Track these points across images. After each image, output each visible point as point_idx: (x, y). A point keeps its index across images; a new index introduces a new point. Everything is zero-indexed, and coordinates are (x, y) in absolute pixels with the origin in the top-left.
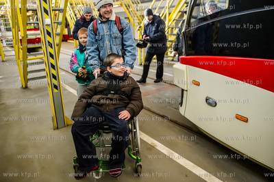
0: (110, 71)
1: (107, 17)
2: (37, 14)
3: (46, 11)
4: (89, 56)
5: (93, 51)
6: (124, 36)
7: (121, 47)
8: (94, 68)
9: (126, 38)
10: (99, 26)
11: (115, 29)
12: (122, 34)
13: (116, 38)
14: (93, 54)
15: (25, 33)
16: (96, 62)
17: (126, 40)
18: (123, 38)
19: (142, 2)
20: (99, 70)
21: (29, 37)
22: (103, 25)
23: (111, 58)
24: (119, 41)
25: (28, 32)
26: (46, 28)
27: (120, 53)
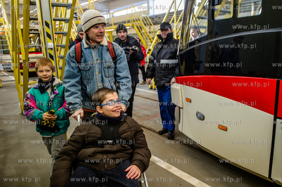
0: (101, 112)
1: (98, 40)
2: (39, 36)
3: (49, 36)
4: (68, 91)
5: (73, 85)
6: (118, 66)
7: (114, 80)
8: (75, 109)
9: (120, 68)
10: (86, 52)
11: (108, 57)
12: (115, 63)
13: (109, 68)
14: (73, 89)
15: (26, 56)
16: (78, 100)
17: (120, 70)
18: (116, 68)
19: (154, 24)
20: (82, 111)
21: (31, 61)
22: (92, 50)
23: (101, 94)
24: (111, 72)
25: (30, 55)
26: (49, 51)
27: (114, 88)
